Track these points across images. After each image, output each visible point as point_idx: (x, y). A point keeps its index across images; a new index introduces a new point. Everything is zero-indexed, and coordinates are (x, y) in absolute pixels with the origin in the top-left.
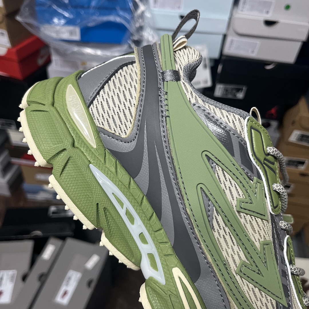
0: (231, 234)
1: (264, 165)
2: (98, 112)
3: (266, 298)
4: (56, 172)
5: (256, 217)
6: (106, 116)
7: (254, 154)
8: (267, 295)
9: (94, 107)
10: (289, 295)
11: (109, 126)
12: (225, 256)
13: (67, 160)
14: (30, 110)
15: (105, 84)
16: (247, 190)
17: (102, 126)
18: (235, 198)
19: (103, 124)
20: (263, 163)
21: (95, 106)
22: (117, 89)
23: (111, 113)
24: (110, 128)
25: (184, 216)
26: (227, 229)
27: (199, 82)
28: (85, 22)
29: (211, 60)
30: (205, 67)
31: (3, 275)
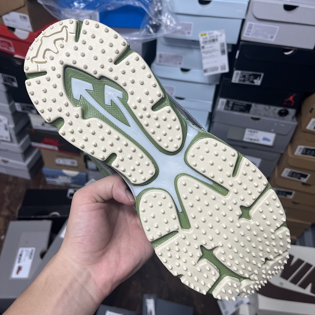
27: (217, 68)
28: (104, 5)
29: (228, 45)
30: (223, 52)
31: (22, 252)
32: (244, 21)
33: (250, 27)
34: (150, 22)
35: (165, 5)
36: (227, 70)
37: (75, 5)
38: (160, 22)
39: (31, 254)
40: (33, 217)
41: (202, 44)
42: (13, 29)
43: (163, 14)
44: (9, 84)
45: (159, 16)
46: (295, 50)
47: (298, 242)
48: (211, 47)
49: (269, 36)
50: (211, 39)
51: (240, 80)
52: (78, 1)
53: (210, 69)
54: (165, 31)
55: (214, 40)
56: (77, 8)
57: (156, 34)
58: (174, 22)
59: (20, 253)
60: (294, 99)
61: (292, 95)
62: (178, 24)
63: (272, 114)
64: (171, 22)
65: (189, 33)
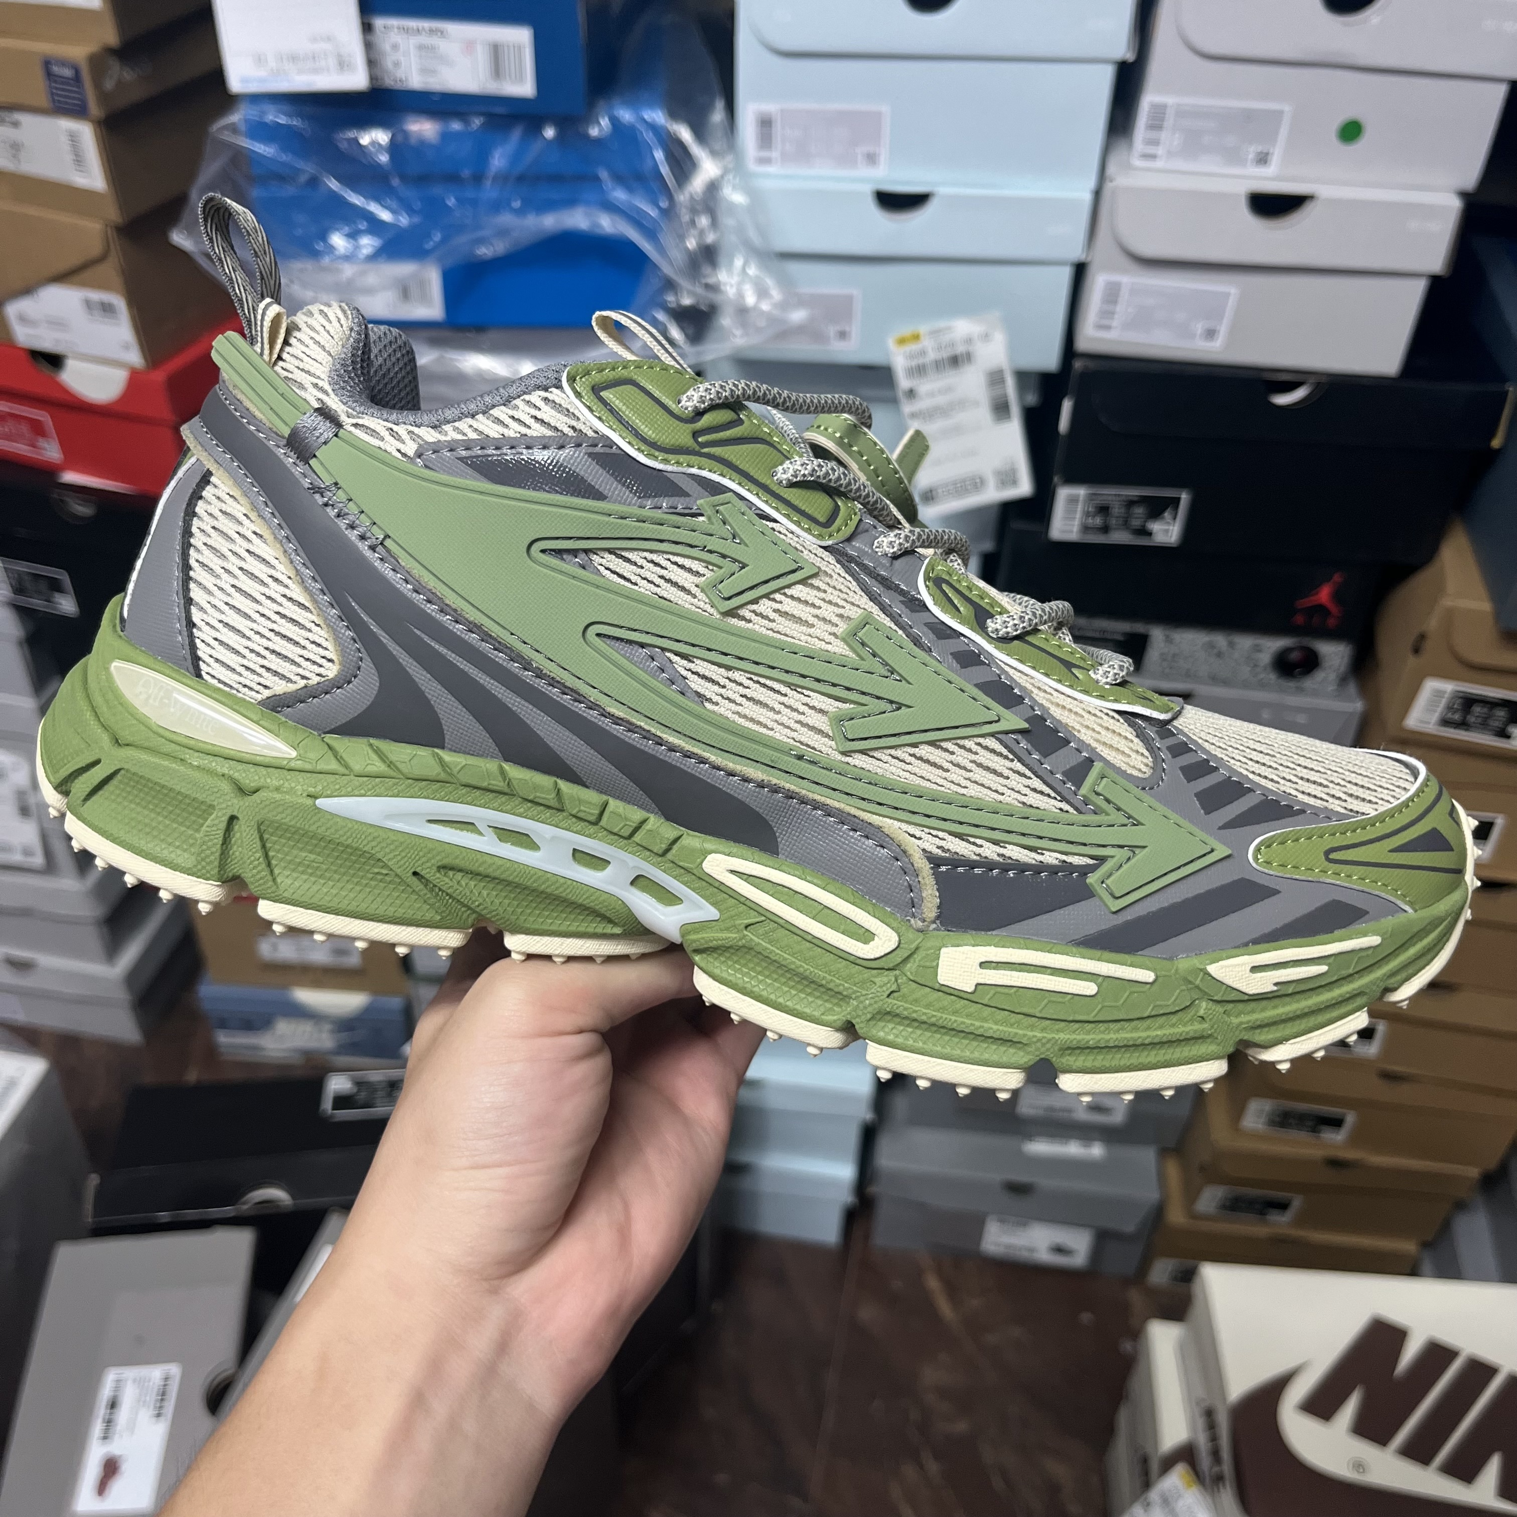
0: (755, 678)
1: (706, 450)
2: (228, 667)
3: (962, 747)
4: (260, 885)
5: (784, 588)
6: (254, 661)
7: (653, 446)
8: (958, 741)
9: (208, 665)
10: (1020, 696)
11: (283, 677)
12: (786, 740)
13: (258, 836)
14: (79, 802)
15: (186, 590)
16: (705, 547)
17: (267, 693)
18: (694, 590)
19: (266, 687)
20: (697, 448)
21: (211, 661)
22: (225, 576)
23: (258, 644)
24: (290, 680)
25: (619, 730)
26: (737, 676)
27: (978, 481)
28: (462, 240)
29: (1022, 376)
30: (1001, 409)
31: (119, 1385)
32: (1080, 271)
33: (1112, 295)
34: (670, 298)
35: (728, 222)
36: (1024, 487)
37: (335, 245)
38: (711, 296)
39: (163, 1394)
40: (164, 1216)
41: (903, 382)
42: (55, 361)
43: (722, 260)
44: (36, 603)
45: (706, 269)
46: (1318, 386)
47: (1427, 1266)
48: (949, 389)
49: (1199, 328)
50: (945, 354)
51: (1086, 529)
52: (347, 229)
53: (951, 487)
54: (738, 332)
55: (955, 361)
56: (348, 258)
57: (699, 348)
58: (776, 295)
59: (112, 1394)
60: (1337, 596)
61: (1329, 580)
62: (793, 300)
63: (1245, 671)
64: (762, 293)
65: (843, 335)
